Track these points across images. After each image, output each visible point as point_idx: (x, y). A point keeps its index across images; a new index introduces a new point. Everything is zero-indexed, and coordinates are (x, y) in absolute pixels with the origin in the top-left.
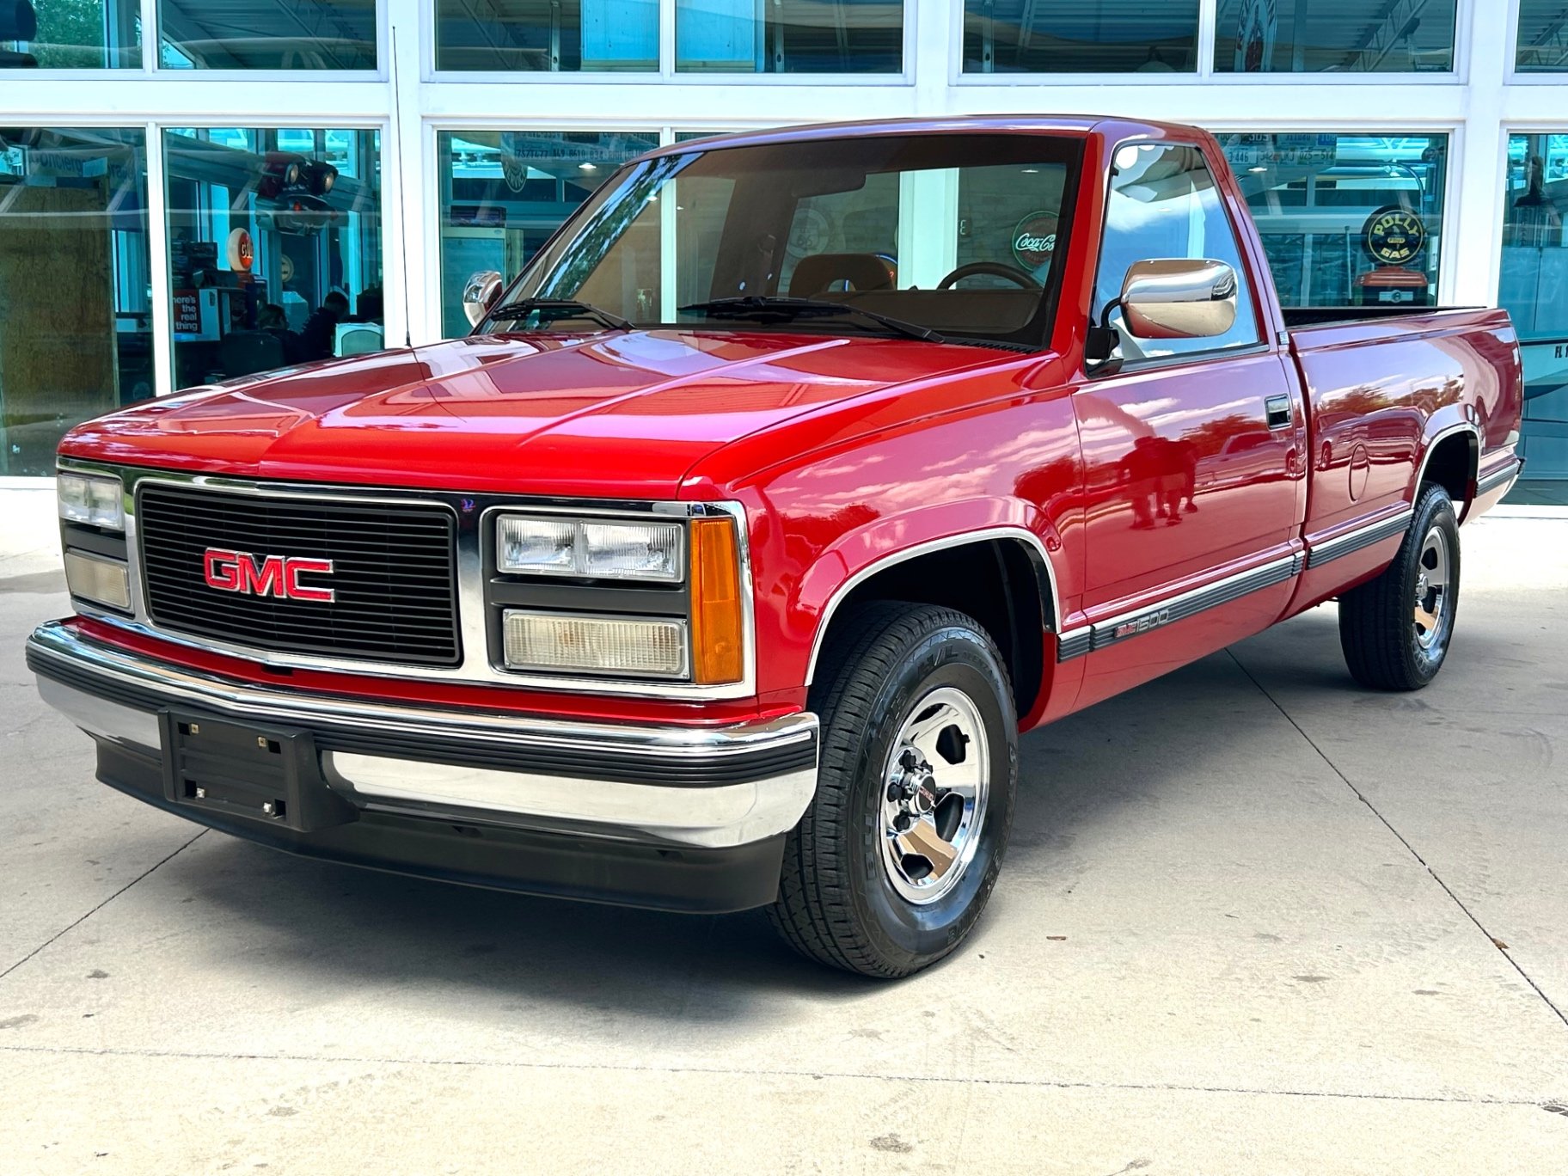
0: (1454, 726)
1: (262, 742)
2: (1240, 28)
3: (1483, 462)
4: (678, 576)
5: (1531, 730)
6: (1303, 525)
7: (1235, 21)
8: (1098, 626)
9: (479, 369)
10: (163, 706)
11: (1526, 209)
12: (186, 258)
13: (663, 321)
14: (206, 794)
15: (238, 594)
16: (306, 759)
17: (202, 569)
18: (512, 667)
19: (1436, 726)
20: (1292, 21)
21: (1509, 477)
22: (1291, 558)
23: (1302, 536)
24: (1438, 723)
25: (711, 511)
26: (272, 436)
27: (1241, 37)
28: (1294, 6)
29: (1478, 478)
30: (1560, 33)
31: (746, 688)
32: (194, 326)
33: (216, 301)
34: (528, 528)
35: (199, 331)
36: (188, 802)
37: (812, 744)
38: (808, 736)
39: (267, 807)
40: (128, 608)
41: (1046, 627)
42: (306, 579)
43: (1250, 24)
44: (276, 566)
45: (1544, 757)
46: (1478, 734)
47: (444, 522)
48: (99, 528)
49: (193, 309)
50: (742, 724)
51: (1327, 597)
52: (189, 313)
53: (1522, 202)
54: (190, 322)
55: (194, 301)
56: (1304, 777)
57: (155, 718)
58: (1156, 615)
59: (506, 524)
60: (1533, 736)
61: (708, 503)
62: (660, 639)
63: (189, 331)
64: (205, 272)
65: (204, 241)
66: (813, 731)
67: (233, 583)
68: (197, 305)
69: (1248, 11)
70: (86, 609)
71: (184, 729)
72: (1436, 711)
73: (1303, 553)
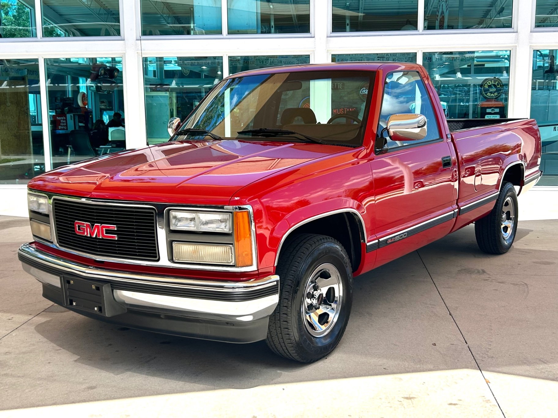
0: (494, 281)
1: (94, 287)
2: (437, 13)
3: (526, 173)
4: (230, 230)
5: (523, 282)
6: (457, 200)
7: (436, 10)
8: (381, 240)
9: (164, 158)
10: (62, 274)
11: (548, 74)
12: (62, 103)
13: (226, 136)
14: (76, 305)
15: (85, 236)
16: (108, 292)
17: (74, 228)
18: (176, 261)
19: (486, 281)
20: (458, 9)
21: (537, 177)
22: (453, 212)
23: (457, 204)
24: (488, 280)
25: (240, 208)
26: (95, 183)
27: (438, 16)
28: (458, 3)
29: (524, 179)
30: (557, 11)
31: (254, 268)
32: (65, 128)
33: (73, 118)
34: (180, 215)
35: (67, 129)
36: (71, 307)
37: (277, 286)
38: (275, 283)
39: (96, 309)
40: (51, 240)
41: (362, 241)
42: (108, 232)
43: (440, 11)
44: (98, 227)
45: (525, 294)
46: (502, 284)
47: (152, 213)
48: (41, 213)
49: (64, 121)
50: (252, 280)
51: (472, 222)
52: (63, 123)
53: (547, 72)
54: (64, 126)
55: (65, 118)
56: (430, 304)
57: (59, 278)
58: (402, 235)
59: (173, 213)
60: (523, 285)
61: (240, 206)
62: (225, 252)
63: (63, 129)
64: (69, 108)
65: (69, 97)
66: (277, 281)
67: (84, 233)
68: (66, 120)
69: (439, 6)
70: (37, 240)
71: (69, 282)
72: (489, 274)
73: (457, 210)
